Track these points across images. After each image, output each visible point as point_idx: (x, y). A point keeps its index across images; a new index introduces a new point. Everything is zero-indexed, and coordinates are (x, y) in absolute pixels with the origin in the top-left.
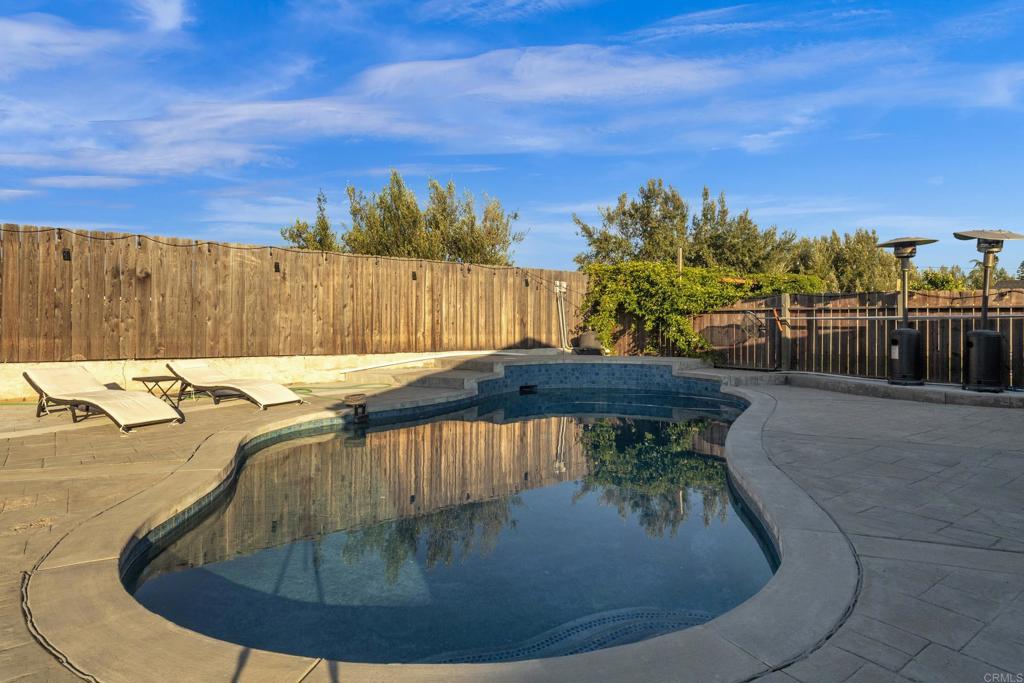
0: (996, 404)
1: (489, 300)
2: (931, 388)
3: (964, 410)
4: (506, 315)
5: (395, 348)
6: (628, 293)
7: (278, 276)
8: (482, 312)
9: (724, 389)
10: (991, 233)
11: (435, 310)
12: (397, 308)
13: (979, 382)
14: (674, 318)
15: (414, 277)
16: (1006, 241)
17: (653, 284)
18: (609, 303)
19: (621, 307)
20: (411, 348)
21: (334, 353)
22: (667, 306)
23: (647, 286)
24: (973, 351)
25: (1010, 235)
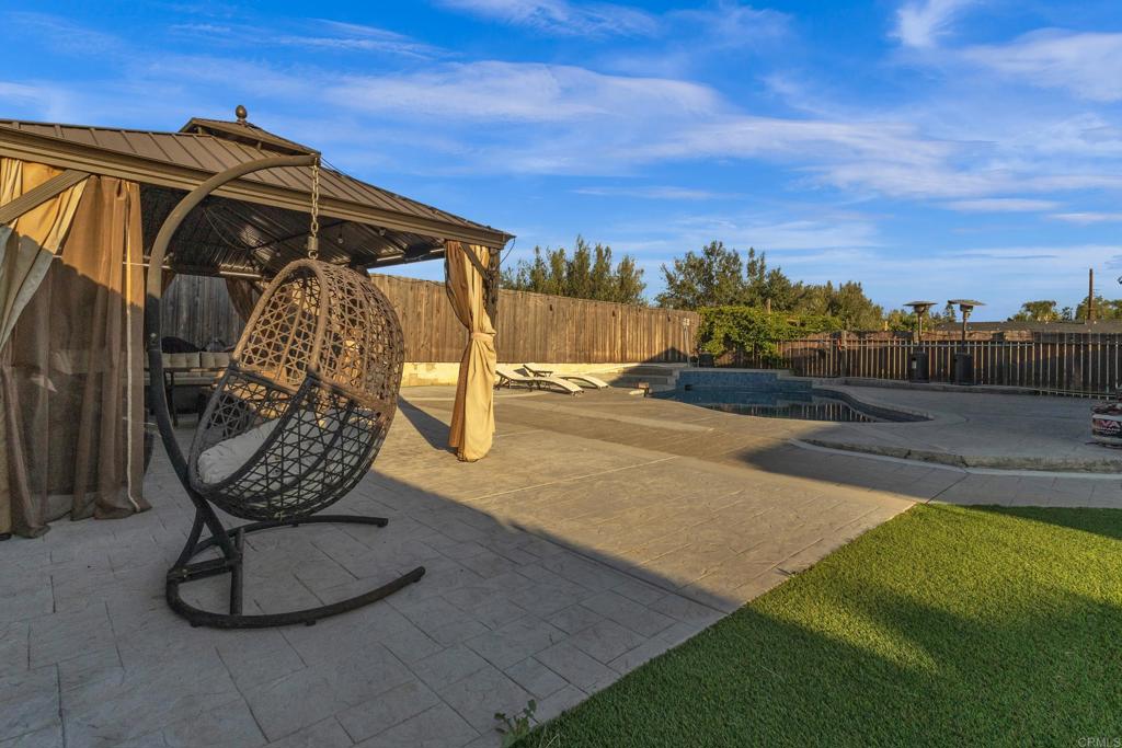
0: (970, 391)
1: (649, 329)
2: (932, 384)
3: (955, 395)
4: (658, 340)
5: (604, 361)
6: (731, 327)
7: (551, 312)
8: (646, 339)
9: (814, 386)
10: (967, 302)
11: (623, 336)
12: (605, 334)
13: (960, 381)
14: (767, 344)
15: (614, 314)
16: (975, 307)
17: (751, 322)
18: (719, 333)
19: (727, 338)
20: (612, 360)
21: (576, 363)
22: (762, 336)
23: (746, 323)
24: (957, 364)
25: (977, 303)
